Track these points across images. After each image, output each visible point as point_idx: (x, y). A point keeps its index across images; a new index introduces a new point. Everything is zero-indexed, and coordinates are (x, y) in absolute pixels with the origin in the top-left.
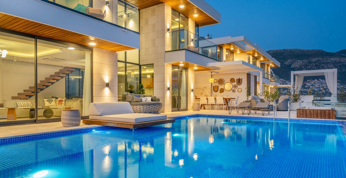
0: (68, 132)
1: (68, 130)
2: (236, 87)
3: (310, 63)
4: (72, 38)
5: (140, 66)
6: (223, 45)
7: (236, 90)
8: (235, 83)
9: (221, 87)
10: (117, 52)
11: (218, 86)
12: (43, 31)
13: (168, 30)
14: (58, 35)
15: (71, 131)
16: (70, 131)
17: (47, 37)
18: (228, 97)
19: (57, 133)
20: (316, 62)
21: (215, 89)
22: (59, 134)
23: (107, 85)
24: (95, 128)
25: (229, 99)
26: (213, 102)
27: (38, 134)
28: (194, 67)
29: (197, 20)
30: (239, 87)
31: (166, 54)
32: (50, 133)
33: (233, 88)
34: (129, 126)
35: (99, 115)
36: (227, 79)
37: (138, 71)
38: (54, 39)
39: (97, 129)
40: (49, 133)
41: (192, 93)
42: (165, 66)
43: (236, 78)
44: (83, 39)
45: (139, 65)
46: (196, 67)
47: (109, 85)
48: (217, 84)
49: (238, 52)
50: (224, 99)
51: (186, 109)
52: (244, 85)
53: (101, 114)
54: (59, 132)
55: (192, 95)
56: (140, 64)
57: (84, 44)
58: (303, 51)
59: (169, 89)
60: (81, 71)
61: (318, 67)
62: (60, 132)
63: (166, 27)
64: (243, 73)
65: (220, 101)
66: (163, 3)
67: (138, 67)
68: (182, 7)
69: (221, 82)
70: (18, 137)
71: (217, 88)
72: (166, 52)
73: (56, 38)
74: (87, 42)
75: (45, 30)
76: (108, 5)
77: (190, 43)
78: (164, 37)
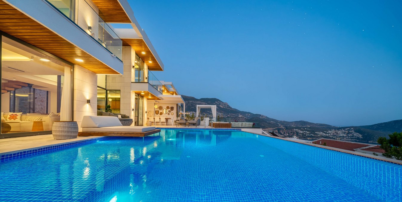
0: (74, 143)
1: (74, 142)
2: (170, 111)
3: (189, 103)
4: (58, 48)
5: (107, 91)
6: (158, 85)
7: (170, 113)
8: (170, 110)
9: (160, 111)
10: (97, 74)
11: (159, 111)
12: (21, 28)
13: (133, 67)
14: (41, 39)
15: (77, 143)
16: (75, 143)
17: (19, 37)
18: (167, 118)
19: (62, 145)
20: (191, 103)
21: (157, 112)
22: (63, 147)
23: (88, 101)
24: (98, 139)
25: (168, 119)
26: (158, 120)
27: (37, 149)
28: (149, 96)
29: (150, 65)
30: (172, 112)
31: (132, 84)
32: (54, 147)
33: (168, 113)
34: (139, 135)
35: (97, 126)
36: (165, 107)
37: (105, 94)
38: (30, 43)
39: (101, 139)
40: (52, 146)
41: (146, 114)
42: (131, 93)
43: (170, 106)
44: (73, 52)
45: (105, 89)
46: (150, 96)
47: (90, 102)
48: (158, 110)
49: (166, 92)
50: (165, 118)
51: (142, 125)
52: (175, 111)
53: (99, 126)
54: (63, 145)
55: (146, 116)
56: (107, 89)
57: (65, 59)
58: (186, 96)
59: (133, 110)
60: (33, 87)
61: (209, 104)
62: (65, 145)
63: (132, 65)
64: (174, 104)
65: (163, 120)
66: (130, 46)
67: (105, 91)
68: (144, 53)
69: (161, 108)
70: (8, 154)
71: (158, 112)
72: (132, 82)
73: (33, 43)
74: (74, 57)
75: (26, 27)
76: (90, 30)
77: (145, 80)
78: (130, 71)
